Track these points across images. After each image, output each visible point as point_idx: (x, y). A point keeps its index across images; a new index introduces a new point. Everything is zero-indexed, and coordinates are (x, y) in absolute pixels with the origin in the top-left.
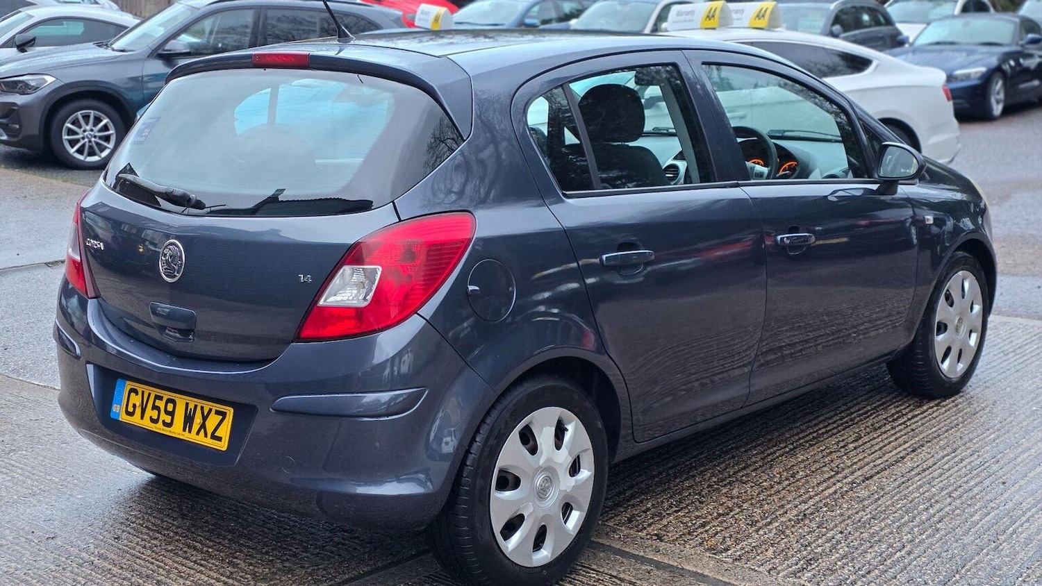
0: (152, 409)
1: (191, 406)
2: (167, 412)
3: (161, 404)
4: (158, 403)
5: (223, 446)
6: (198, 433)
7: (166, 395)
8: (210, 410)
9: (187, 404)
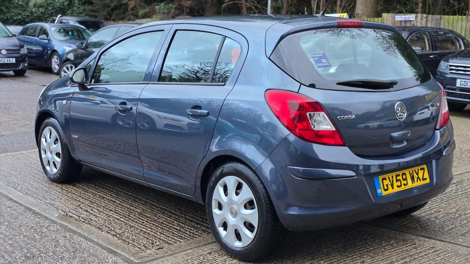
0: (397, 182)
1: (411, 172)
2: (404, 180)
3: (400, 178)
4: (398, 178)
5: (428, 181)
6: (417, 182)
7: (400, 173)
8: (418, 170)
9: (410, 172)
